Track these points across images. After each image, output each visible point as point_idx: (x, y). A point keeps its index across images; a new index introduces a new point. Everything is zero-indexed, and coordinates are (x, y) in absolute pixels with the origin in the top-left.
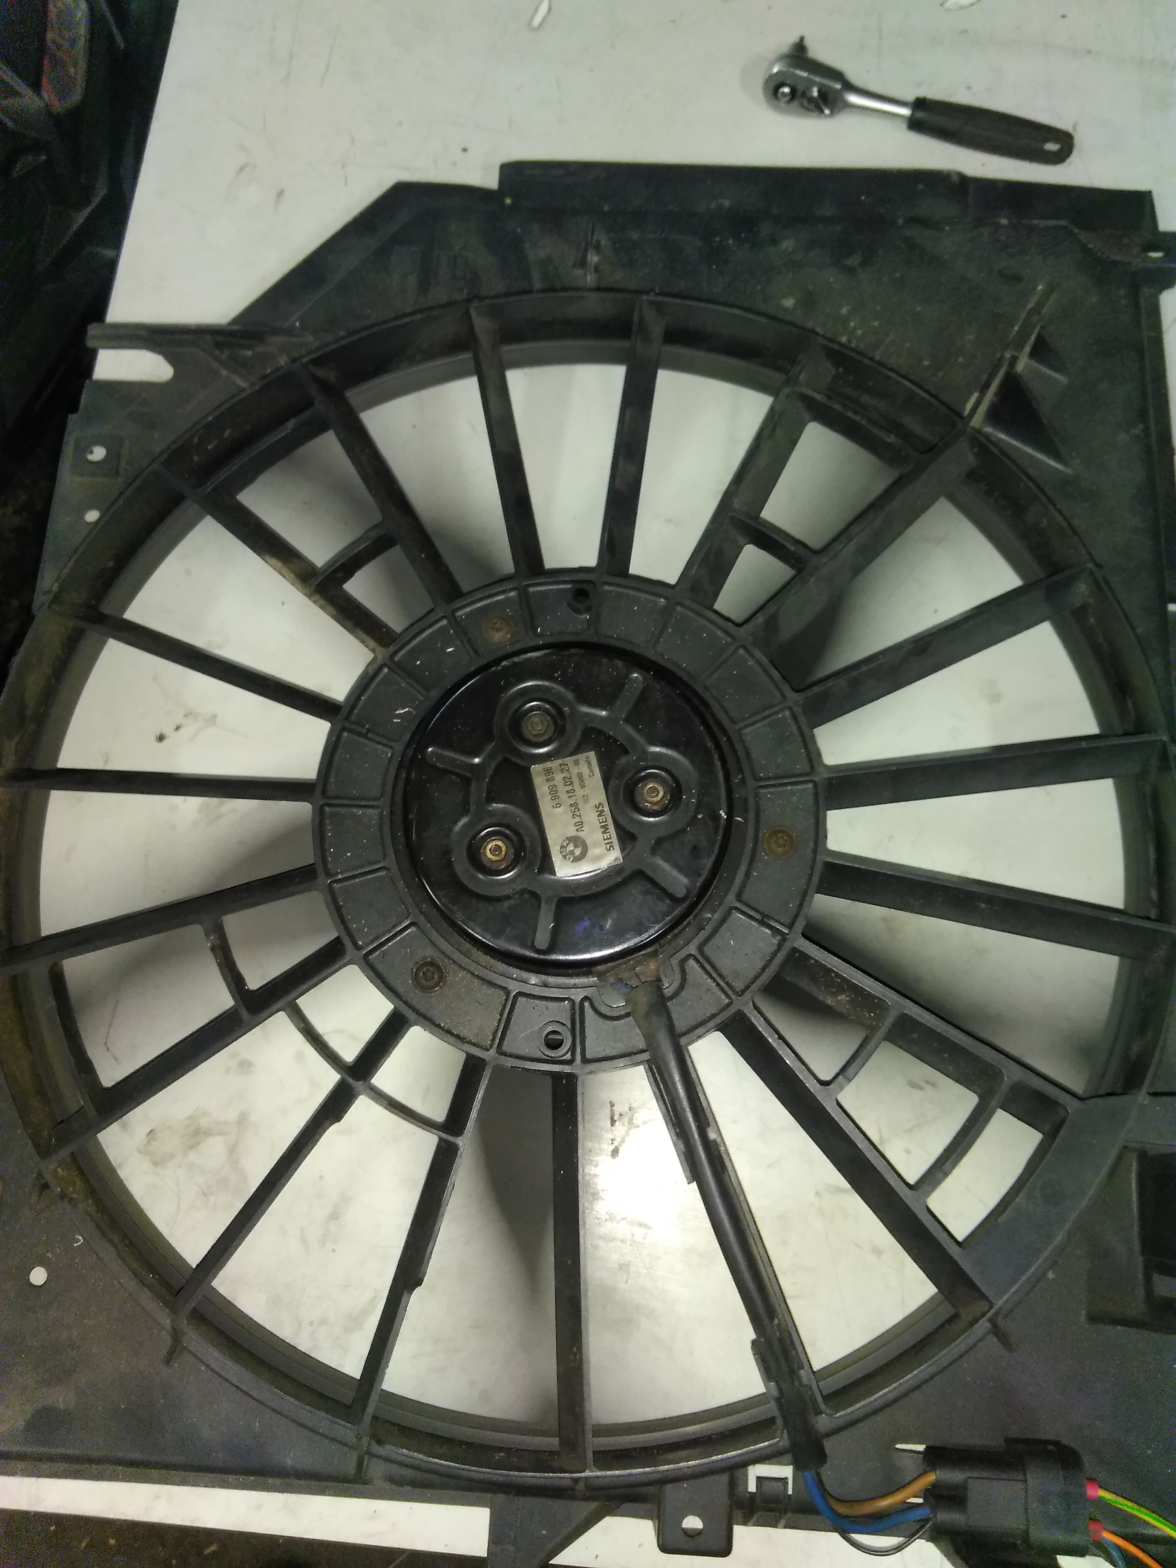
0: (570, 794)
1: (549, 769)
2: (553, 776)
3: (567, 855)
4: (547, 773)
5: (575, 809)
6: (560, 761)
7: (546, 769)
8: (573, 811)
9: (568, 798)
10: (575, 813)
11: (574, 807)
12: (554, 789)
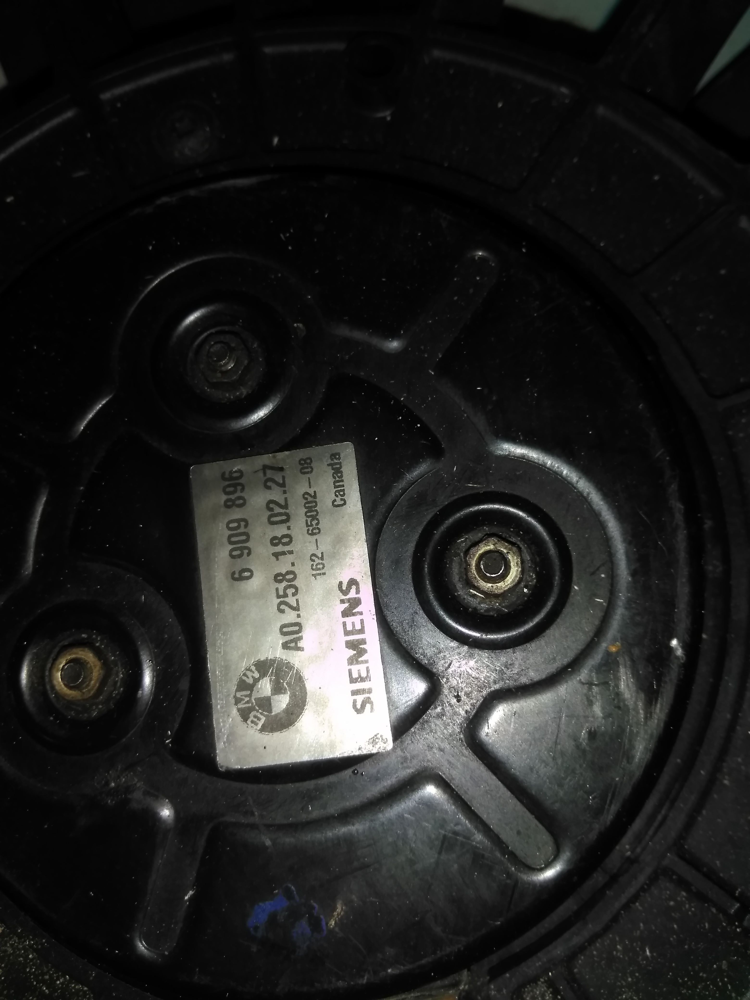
0: (280, 548)
1: (235, 475)
2: (242, 495)
3: (251, 709)
4: (229, 486)
5: (285, 589)
6: (266, 459)
7: (227, 476)
8: (281, 593)
9: (274, 558)
10: (286, 599)
11: (284, 584)
12: (242, 530)
